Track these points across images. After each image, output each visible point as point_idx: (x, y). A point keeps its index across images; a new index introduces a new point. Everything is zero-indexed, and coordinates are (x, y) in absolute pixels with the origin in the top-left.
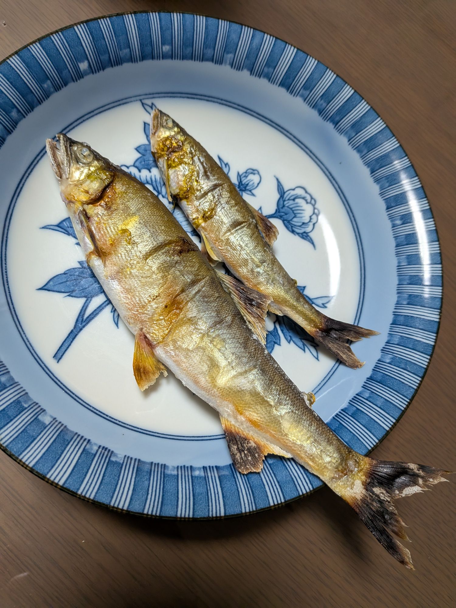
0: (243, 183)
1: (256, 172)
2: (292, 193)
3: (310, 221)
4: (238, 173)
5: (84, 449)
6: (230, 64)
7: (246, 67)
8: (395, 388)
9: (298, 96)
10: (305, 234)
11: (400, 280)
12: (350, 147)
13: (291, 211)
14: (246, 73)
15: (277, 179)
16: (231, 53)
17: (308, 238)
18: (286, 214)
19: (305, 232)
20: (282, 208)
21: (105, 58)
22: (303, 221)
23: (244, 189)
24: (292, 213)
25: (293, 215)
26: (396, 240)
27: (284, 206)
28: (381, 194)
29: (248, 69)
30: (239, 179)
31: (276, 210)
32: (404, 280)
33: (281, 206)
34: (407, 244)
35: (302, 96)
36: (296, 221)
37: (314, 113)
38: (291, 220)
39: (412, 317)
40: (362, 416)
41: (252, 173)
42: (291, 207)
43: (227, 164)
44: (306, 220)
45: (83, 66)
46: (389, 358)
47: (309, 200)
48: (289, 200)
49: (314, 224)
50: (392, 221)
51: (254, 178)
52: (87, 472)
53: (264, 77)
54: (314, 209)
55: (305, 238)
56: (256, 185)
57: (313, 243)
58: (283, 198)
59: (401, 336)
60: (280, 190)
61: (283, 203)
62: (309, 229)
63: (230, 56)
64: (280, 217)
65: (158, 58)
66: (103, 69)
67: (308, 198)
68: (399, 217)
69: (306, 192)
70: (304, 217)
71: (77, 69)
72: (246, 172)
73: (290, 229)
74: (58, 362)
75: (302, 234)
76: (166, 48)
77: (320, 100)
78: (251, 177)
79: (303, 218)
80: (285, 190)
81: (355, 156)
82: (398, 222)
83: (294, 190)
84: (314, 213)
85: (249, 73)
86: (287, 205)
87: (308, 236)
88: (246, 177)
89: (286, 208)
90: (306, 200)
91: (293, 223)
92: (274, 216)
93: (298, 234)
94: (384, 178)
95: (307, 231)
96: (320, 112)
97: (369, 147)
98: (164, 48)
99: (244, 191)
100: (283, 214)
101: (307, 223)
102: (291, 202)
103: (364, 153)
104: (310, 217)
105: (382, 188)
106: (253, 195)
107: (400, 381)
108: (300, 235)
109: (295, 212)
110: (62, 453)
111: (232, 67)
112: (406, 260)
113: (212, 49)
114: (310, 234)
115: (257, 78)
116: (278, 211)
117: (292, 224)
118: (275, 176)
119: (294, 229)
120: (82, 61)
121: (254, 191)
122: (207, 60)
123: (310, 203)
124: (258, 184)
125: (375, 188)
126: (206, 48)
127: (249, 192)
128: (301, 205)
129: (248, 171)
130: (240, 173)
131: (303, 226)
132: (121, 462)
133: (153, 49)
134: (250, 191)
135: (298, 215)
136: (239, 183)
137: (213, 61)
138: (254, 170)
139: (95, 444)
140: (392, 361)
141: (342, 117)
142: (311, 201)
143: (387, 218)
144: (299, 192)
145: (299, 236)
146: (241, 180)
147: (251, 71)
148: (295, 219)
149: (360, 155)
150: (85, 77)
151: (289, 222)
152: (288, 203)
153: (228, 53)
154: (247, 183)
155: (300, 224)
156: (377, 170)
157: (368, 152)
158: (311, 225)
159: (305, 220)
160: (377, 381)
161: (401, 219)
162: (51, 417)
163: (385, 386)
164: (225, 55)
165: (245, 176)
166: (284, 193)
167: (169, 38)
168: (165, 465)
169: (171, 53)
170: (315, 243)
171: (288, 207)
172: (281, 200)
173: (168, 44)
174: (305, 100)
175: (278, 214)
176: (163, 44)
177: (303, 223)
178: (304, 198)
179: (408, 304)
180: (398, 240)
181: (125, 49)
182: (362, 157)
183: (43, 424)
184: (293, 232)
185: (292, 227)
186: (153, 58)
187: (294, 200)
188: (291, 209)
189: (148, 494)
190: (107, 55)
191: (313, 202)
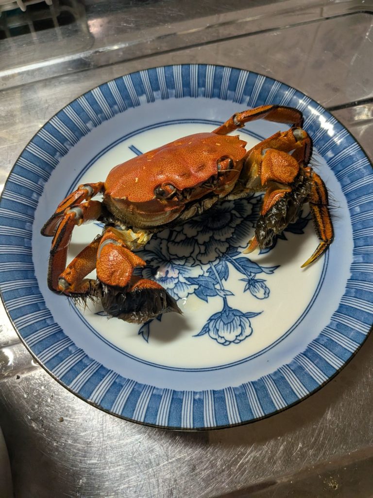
0: (256, 284)
1: (267, 296)
2: (247, 325)
3: (219, 336)
4: (265, 281)
5: (68, 140)
6: (355, 261)
7: (353, 274)
8: (44, 341)
9: (331, 321)
10: (208, 330)
11: (140, 385)
12: (280, 365)
13: (230, 321)
14: (349, 275)
15: (260, 313)
16: (364, 259)
17: (204, 332)
18: (227, 316)
19: (209, 330)
20: (233, 314)
21: (340, 167)
22: (220, 330)
23: (251, 283)
24: (228, 322)
25: (226, 323)
26: (181, 392)
27: (235, 315)
28: (230, 388)
29: (352, 277)
30: (260, 281)
31: (231, 308)
32: (139, 387)
33: (234, 313)
34: (172, 398)
35: (331, 324)
36: (220, 324)
37: (316, 336)
38: (221, 320)
39: (101, 380)
40: (32, 310)
41: (265, 292)
42: (234, 321)
43: (273, 273)
44: (221, 333)
45: (330, 154)
46: (72, 350)
47: (238, 338)
48: (241, 321)
49: (216, 339)
50: (200, 392)
51: (261, 293)
52: (53, 136)
53: (347, 291)
54: (230, 342)
55: (204, 329)
56: (255, 294)
57: (198, 335)
58: (242, 316)
59: (87, 366)
60: (250, 314)
61: (237, 316)
62: (212, 334)
63: (361, 260)
64: (224, 310)
65: (349, 206)
66: (332, 169)
67: (241, 338)
68: (202, 398)
69: (247, 337)
70: (224, 332)
71: (326, 150)
72: (266, 287)
73: (213, 318)
74: (129, 148)
75: (208, 327)
76: (358, 209)
77: (328, 338)
78: (262, 291)
79: (222, 331)
80: (250, 319)
81: (272, 370)
82: (197, 397)
83: (250, 326)
84: (226, 341)
85: (349, 278)
86: (235, 318)
87: (206, 333)
88: (262, 287)
89: (233, 317)
90: (239, 335)
91: (219, 322)
92: (226, 306)
93: (209, 323)
94: (244, 391)
95: (210, 332)
96: (316, 340)
97: (278, 381)
98: (357, 208)
99: (249, 283)
100: (227, 314)
101: (218, 334)
102: (238, 323)
103: (273, 377)
104: (223, 337)
105: (235, 389)
106: (245, 291)
107: (48, 347)
108: (207, 326)
109: (229, 325)
110: (67, 127)
111: (352, 263)
112: (157, 393)
113: (364, 244)
114: (207, 335)
115: (345, 285)
116: (230, 310)
117: (218, 320)
118: (263, 311)
119: (214, 321)
120: (333, 151)
121: (248, 291)
122: (355, 243)
123: (236, 339)
124: (255, 296)
125: (237, 384)
126: (364, 239)
127: (247, 287)
128: (235, 331)
129: (267, 289)
130: (264, 282)
131: (215, 329)
132: (55, 157)
133: (355, 199)
134: (249, 288)
135: (226, 327)
136: (256, 280)
137: (355, 247)
138: (268, 294)
139: (70, 148)
140: (68, 350)
141: (310, 358)
142: (238, 340)
143: (205, 389)
144: (248, 331)
145: (206, 324)
146: (259, 282)
147: (351, 279)
148: (222, 323)
149: (272, 374)
150: (323, 158)
151: (220, 317)
152: (238, 320)
153: (363, 257)
154: (256, 286)
155: (217, 327)
156: (254, 386)
157: (273, 380)
158: (216, 337)
159: (221, 331)
160: (56, 333)
161: (199, 399)
162: (91, 129)
163: (50, 336)
164: (361, 256)
165: (262, 285)
166: (247, 318)
167: (366, 209)
168: (47, 181)
169: (355, 213)
170: (198, 337)
171: (234, 319)
172: (241, 314)
173: (361, 210)
174: (327, 327)
175: (228, 309)
176: (360, 206)
177: (218, 330)
178: (241, 334)
179: (115, 382)
180: (180, 393)
181: (350, 179)
182: (269, 376)
183: (87, 123)
184: (210, 320)
185: (215, 319)
186: (348, 202)
187: (240, 325)
188: (232, 321)
189: (31, 162)
190: (342, 169)
191: (237, 341)
